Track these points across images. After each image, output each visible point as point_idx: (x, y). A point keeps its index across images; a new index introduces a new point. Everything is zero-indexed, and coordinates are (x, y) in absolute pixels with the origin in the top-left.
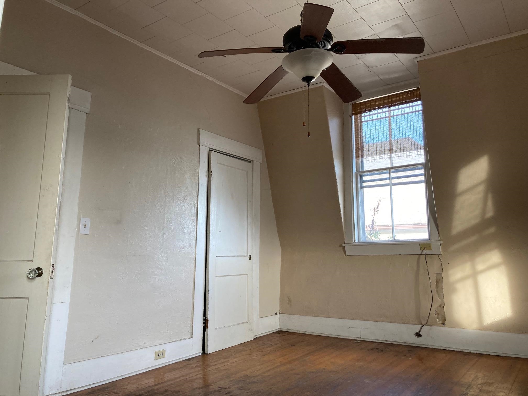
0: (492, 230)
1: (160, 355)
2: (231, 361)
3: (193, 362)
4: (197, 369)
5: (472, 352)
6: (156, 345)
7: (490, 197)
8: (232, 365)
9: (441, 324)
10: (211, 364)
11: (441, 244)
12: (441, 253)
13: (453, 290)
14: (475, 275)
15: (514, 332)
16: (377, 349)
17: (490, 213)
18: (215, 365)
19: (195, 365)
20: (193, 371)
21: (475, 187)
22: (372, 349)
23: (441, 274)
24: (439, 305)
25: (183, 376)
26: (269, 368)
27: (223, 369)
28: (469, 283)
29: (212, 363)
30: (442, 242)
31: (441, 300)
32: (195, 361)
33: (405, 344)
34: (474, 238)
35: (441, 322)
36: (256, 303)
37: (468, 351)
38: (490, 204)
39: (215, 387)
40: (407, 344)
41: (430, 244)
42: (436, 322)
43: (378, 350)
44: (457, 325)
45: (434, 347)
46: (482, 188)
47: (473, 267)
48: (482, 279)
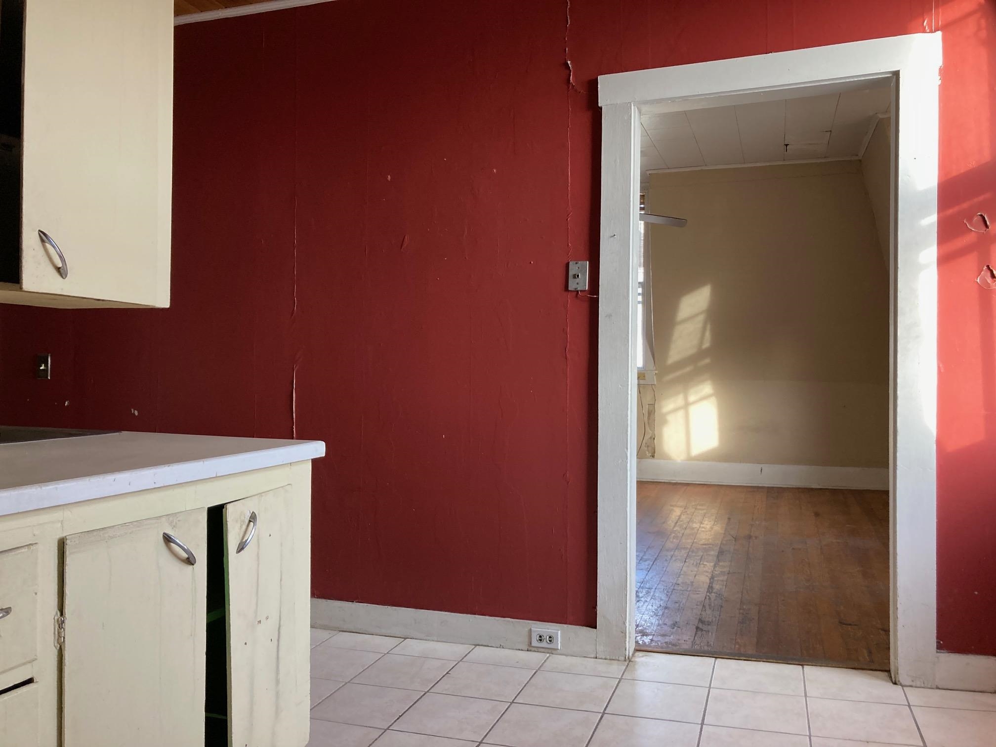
0: (707, 361)
5: (679, 482)
7: (708, 327)
9: (651, 456)
11: (656, 374)
12: (655, 383)
13: (664, 422)
14: (687, 405)
15: (720, 461)
17: (707, 344)
21: (697, 315)
23: (654, 405)
24: (650, 437)
28: (681, 414)
30: (657, 372)
31: (652, 432)
34: (688, 369)
35: (650, 454)
38: (708, 334)
41: (644, 374)
42: (646, 455)
44: (666, 457)
45: (642, 480)
46: (701, 318)
47: (686, 398)
48: (692, 409)
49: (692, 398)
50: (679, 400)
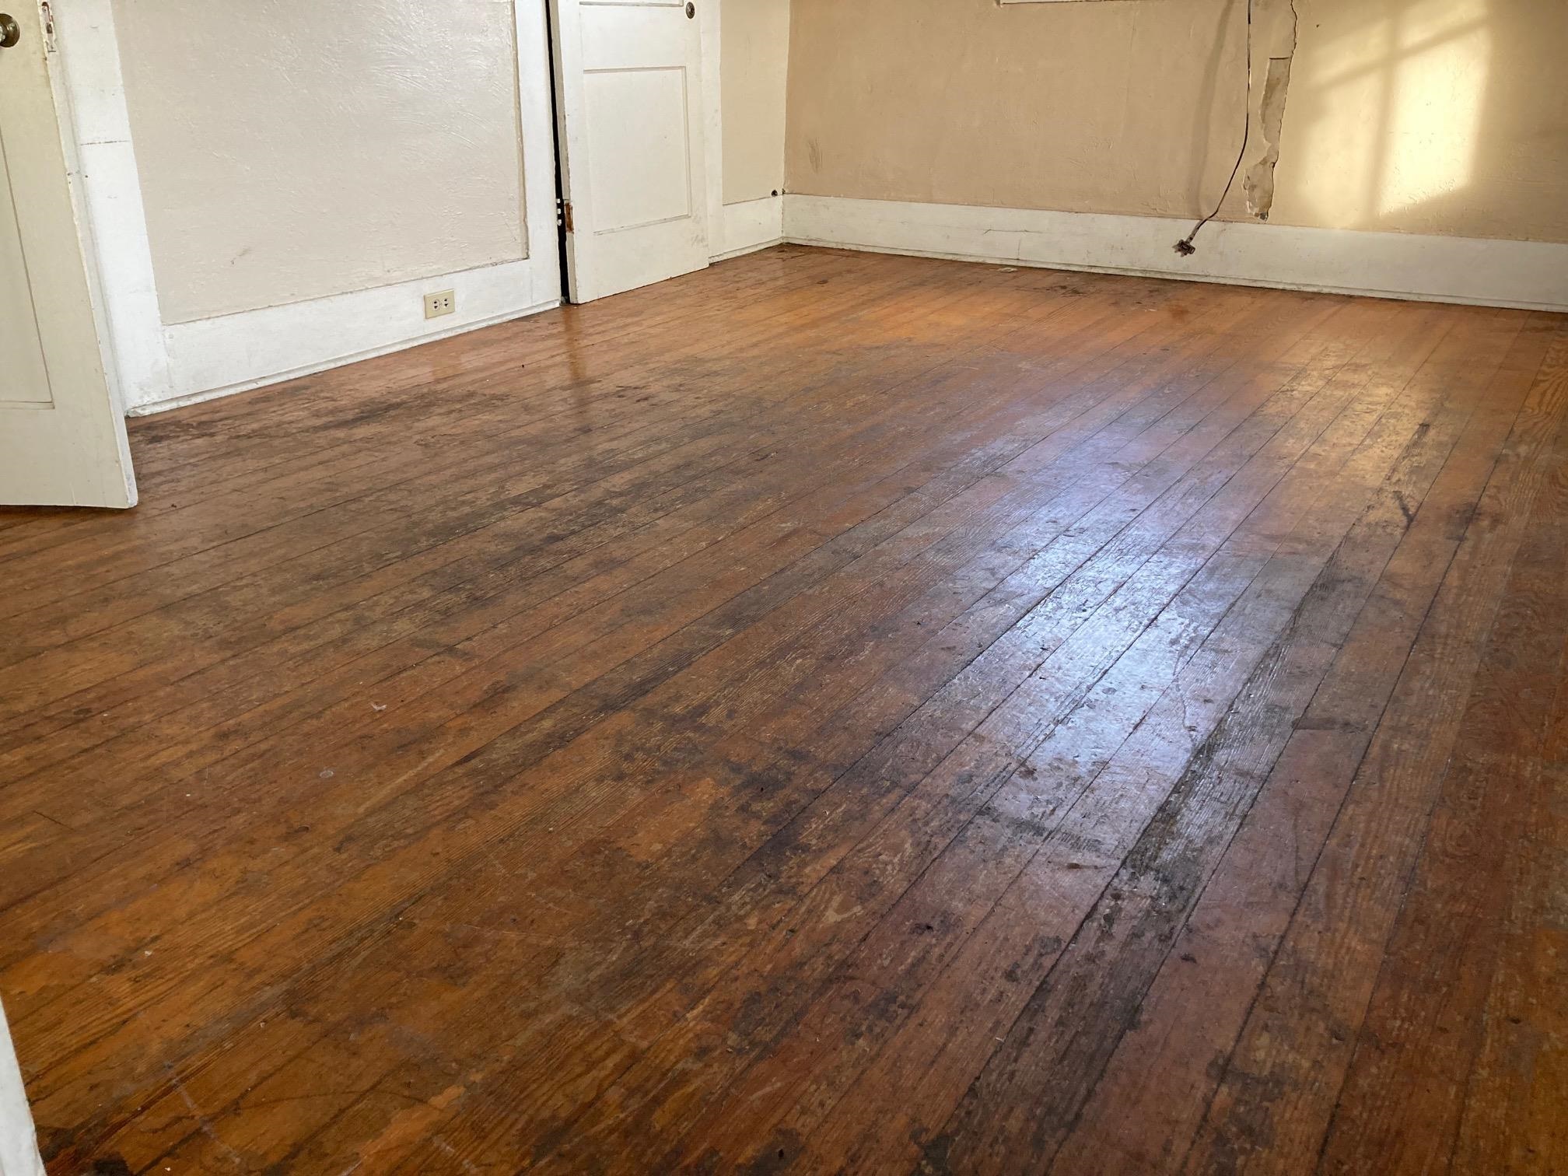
1: (438, 305)
2: (646, 323)
3: (538, 325)
4: (550, 343)
5: (1326, 290)
6: (422, 278)
8: (652, 331)
9: (1257, 215)
10: (591, 330)
13: (1315, 111)
14: (1391, 61)
16: (1064, 287)
18: (604, 332)
19: (547, 332)
20: (540, 346)
22: (1051, 289)
23: (1287, 59)
24: (1260, 160)
25: (512, 360)
26: (754, 340)
27: (626, 341)
28: (1369, 87)
29: (593, 327)
31: (1270, 144)
32: (543, 323)
33: (1143, 275)
35: (1256, 210)
36: (713, 158)
37: (1315, 290)
39: (609, 385)
40: (1148, 275)
42: (1243, 210)
43: (1064, 291)
44: (1302, 219)
45: (1222, 281)
47: (1394, 35)
48: (1409, 71)
49: (1414, 35)
50: (1372, 42)
